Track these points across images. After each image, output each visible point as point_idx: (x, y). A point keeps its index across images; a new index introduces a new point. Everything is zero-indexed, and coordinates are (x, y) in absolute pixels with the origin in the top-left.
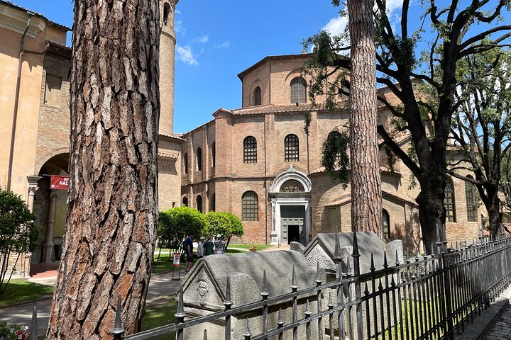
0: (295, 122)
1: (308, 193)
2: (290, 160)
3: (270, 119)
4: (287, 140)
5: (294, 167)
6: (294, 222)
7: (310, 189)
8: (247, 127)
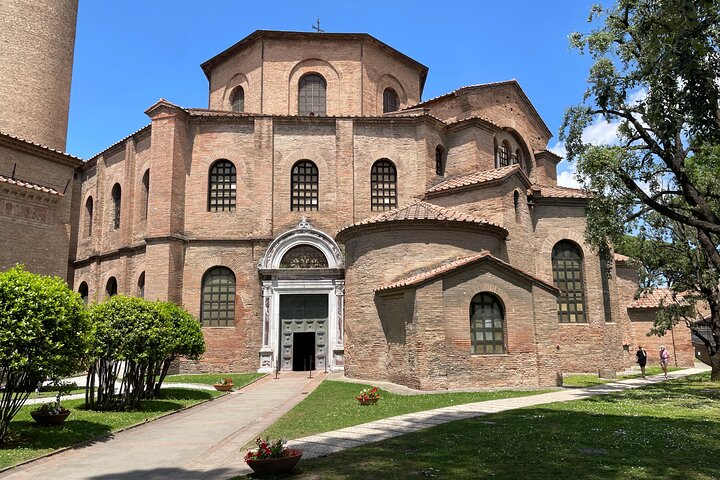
0: (310, 137)
1: (335, 270)
2: (302, 209)
3: (265, 129)
4: (296, 171)
5: (308, 221)
6: (304, 327)
7: (339, 262)
8: (217, 142)
